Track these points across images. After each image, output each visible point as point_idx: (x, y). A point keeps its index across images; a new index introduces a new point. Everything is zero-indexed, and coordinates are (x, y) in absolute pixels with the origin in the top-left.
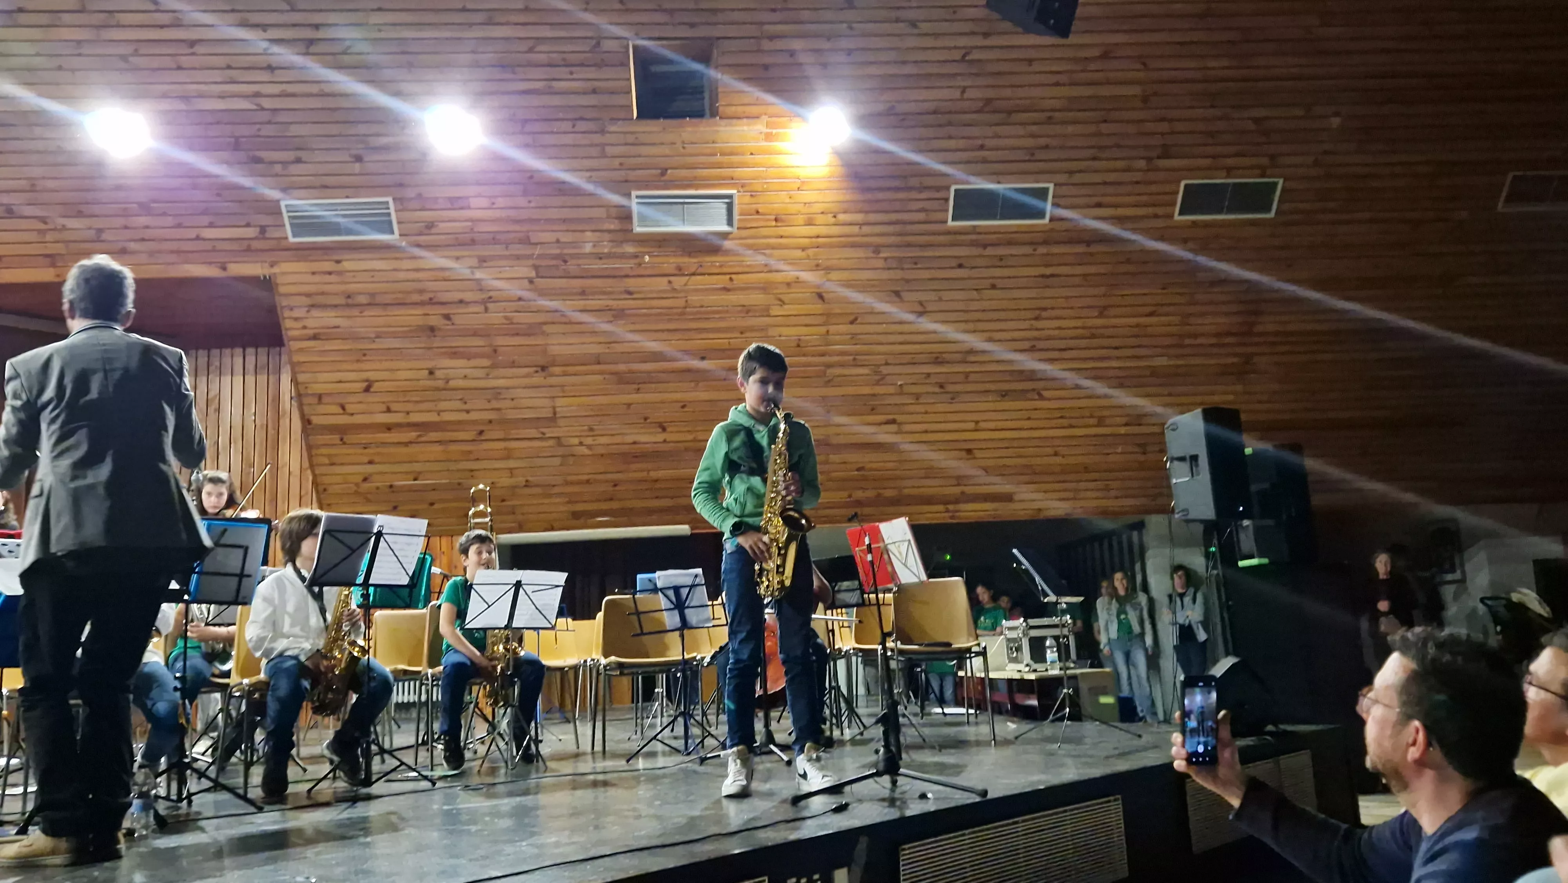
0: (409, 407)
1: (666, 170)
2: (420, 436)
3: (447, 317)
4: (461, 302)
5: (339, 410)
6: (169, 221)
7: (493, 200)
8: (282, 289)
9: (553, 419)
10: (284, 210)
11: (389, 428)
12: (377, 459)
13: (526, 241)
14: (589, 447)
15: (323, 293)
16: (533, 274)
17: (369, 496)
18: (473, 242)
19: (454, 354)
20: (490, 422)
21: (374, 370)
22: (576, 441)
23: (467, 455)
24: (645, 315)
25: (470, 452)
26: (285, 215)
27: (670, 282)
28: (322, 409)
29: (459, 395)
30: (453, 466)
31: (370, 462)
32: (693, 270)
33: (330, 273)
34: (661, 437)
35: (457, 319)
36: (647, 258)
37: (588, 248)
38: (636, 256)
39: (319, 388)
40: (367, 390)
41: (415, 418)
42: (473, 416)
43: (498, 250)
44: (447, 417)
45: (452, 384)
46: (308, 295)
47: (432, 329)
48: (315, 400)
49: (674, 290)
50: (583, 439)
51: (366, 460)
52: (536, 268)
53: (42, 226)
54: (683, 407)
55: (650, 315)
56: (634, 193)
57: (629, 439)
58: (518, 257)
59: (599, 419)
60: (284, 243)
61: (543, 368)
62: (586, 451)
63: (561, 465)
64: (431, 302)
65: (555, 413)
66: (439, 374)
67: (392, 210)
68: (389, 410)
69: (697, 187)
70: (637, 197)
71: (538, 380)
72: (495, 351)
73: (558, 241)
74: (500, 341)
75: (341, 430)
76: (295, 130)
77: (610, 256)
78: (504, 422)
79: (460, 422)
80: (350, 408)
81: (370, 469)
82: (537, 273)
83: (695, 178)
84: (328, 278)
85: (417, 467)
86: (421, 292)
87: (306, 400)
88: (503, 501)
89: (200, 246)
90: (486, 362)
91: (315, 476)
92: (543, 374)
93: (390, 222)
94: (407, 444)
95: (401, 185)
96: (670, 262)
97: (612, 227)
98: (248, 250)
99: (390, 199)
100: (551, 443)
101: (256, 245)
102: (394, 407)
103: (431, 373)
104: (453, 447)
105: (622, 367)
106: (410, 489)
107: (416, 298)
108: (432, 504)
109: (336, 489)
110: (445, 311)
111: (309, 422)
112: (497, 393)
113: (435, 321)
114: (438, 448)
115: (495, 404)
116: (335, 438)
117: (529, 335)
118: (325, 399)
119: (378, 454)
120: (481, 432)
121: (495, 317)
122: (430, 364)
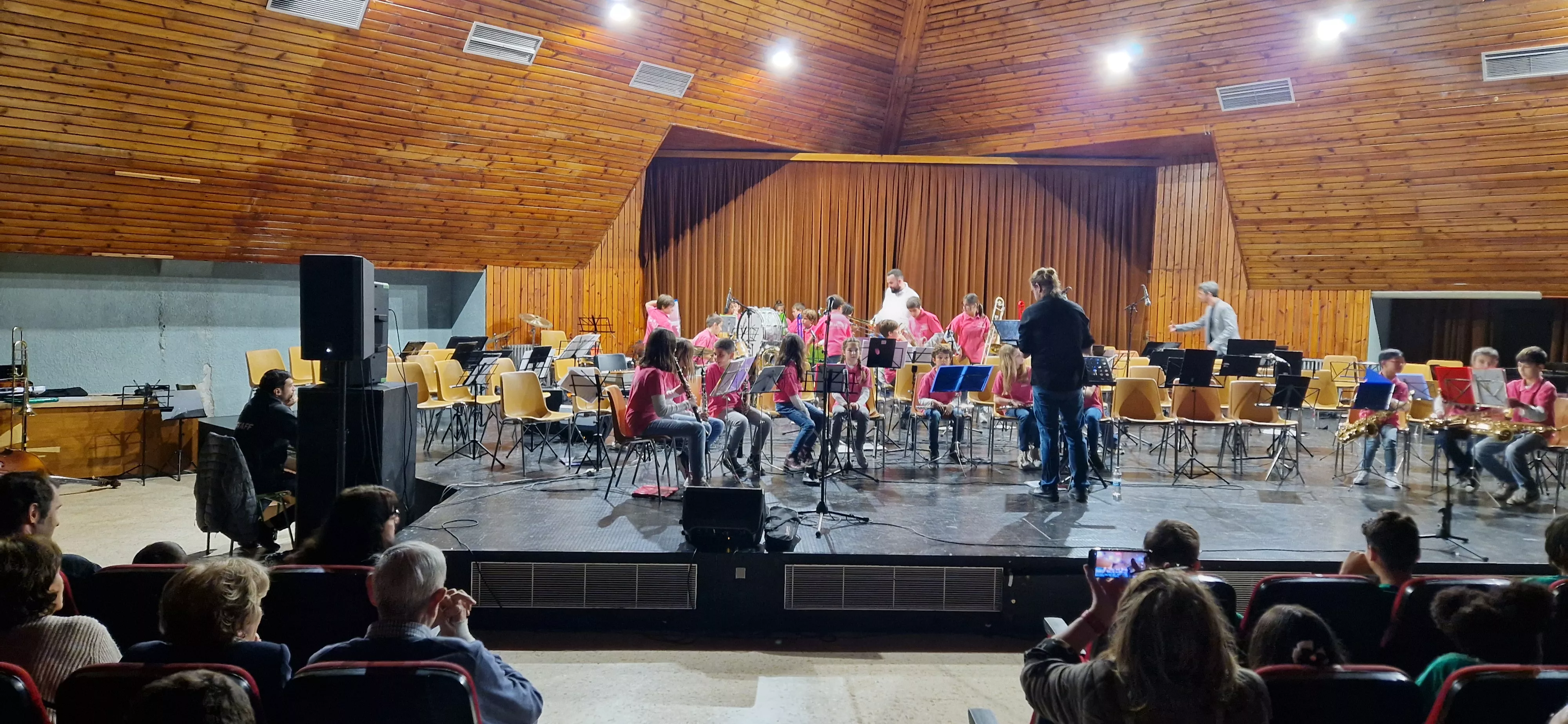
0: (1304, 208)
1: (1513, 34)
2: (1312, 226)
3: (1331, 150)
4: (1341, 139)
5: (1256, 211)
6: (1151, 105)
7: (1366, 70)
8: (1218, 140)
9: (1416, 214)
10: (1218, 93)
11: (1290, 221)
12: (1282, 240)
13: (1392, 95)
14: (1446, 234)
15: (1244, 140)
16: (1398, 117)
17: (1277, 263)
18: (1350, 99)
19: (1336, 173)
20: (1365, 217)
21: (1277, 185)
22: (1435, 230)
23: (1348, 239)
24: (1494, 139)
25: (1349, 237)
26: (1219, 96)
27: (1518, 114)
28: (1244, 210)
29: (1341, 200)
30: (1336, 246)
31: (1278, 243)
32: (1540, 104)
33: (1248, 128)
34: (1512, 227)
35: (1337, 151)
36: (1497, 99)
37: (1444, 95)
38: (1486, 98)
39: (1243, 197)
40: (1275, 198)
41: (1308, 215)
42: (1351, 213)
43: (1369, 103)
44: (1331, 214)
45: (1334, 193)
46: (1234, 142)
47: (1320, 158)
48: (1240, 205)
49: (1523, 120)
50: (1441, 229)
51: (1274, 241)
52: (1399, 112)
53: (1082, 115)
54: (1533, 205)
55: (1501, 139)
56: (1483, 54)
57: (1484, 228)
58: (1386, 107)
59: (1455, 214)
60: (1218, 112)
61: (1407, 180)
62: (1445, 237)
63: (1424, 245)
64: (1319, 140)
65: (1417, 211)
66: (1325, 186)
67: (1290, 85)
68: (1290, 210)
69: (1543, 43)
70: (1487, 56)
71: (1403, 188)
72: (1368, 170)
73: (1418, 93)
74: (1371, 163)
75: (1257, 223)
76: (1226, 44)
77: (1463, 99)
78: (1375, 217)
79: (1342, 218)
80: (1263, 209)
81: (1277, 246)
82: (1401, 115)
83: (1541, 37)
84: (1247, 131)
85: (1310, 246)
86: (1311, 135)
87: (1234, 205)
88: (1376, 269)
89: (1168, 118)
90: (1361, 178)
91: (1241, 251)
92: (1408, 184)
93: (1289, 93)
94: (1303, 232)
95: (1297, 69)
96: (1517, 101)
97: (1465, 79)
98: (1196, 118)
99: (1289, 79)
100: (1414, 231)
101: (1201, 115)
102: (1293, 208)
103: (1320, 186)
104: (1335, 233)
105: (1474, 177)
106: (1306, 260)
107: (1308, 139)
108: (1322, 270)
109: (1257, 258)
110: (1329, 145)
111: (1237, 218)
112: (1370, 198)
113: (1320, 153)
114: (1326, 234)
115: (1368, 205)
116: (1254, 228)
117: (1395, 158)
118: (1246, 204)
119: (1283, 237)
120: (1358, 224)
121: (1366, 149)
122: (1318, 181)
